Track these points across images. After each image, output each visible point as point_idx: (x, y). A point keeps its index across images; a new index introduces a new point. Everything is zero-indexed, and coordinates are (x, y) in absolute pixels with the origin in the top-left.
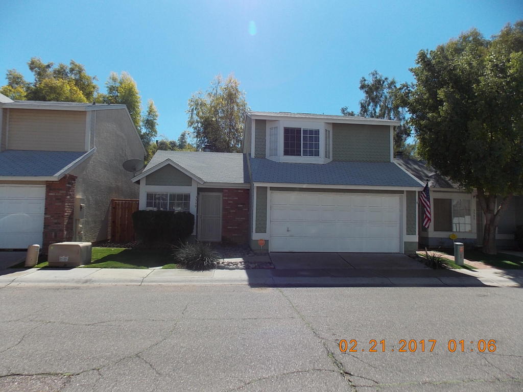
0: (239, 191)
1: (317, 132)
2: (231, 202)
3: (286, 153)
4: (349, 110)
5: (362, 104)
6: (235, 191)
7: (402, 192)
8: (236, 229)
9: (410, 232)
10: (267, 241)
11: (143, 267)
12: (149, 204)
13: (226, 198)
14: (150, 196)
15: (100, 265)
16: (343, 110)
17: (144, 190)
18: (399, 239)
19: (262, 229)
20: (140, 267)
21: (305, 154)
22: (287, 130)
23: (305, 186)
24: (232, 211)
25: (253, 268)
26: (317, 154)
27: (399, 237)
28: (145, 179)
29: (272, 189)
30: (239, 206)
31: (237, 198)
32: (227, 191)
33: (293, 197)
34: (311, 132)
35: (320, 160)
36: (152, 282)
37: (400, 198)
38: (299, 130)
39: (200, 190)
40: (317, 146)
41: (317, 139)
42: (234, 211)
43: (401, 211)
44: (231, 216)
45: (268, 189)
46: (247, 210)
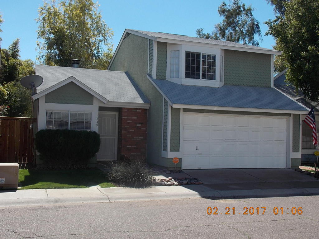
0: (138, 111)
1: (214, 57)
2: (130, 121)
3: (188, 75)
6: (134, 111)
7: (289, 115)
8: (134, 148)
9: (296, 149)
10: (180, 159)
11: (83, 186)
12: (49, 123)
13: (126, 118)
16: (199, 32)
17: (44, 109)
18: (285, 156)
20: (80, 187)
21: (204, 77)
22: (188, 54)
23: (215, 108)
24: (130, 130)
27: (286, 154)
28: (45, 96)
29: (185, 110)
30: (137, 125)
31: (136, 118)
32: (126, 110)
33: (201, 117)
34: (209, 56)
35: (216, 83)
37: (287, 120)
38: (198, 55)
39: (101, 109)
40: (214, 71)
41: (214, 65)
42: (133, 130)
43: (288, 131)
44: (130, 136)
45: (181, 111)
46: (145, 129)
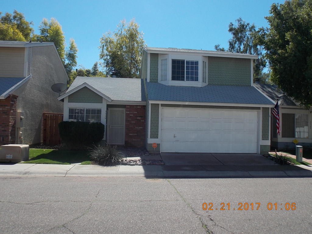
0: (138, 107)
1: (197, 63)
2: (132, 115)
3: (174, 78)
4: (221, 47)
5: (230, 42)
6: (135, 107)
7: (259, 108)
8: (136, 135)
9: (265, 138)
10: (158, 145)
12: (71, 117)
13: (129, 112)
14: (71, 111)
15: (35, 161)
16: (216, 47)
17: (67, 106)
18: (256, 143)
19: (155, 135)
20: (65, 163)
21: (188, 79)
22: (174, 61)
23: (187, 103)
24: (132, 122)
25: (148, 164)
26: (197, 79)
27: (256, 141)
28: (67, 98)
29: (162, 105)
30: (138, 118)
31: (136, 113)
32: (129, 107)
33: (178, 111)
34: (192, 63)
35: (199, 84)
36: (73, 174)
37: (258, 113)
38: (183, 62)
39: (109, 106)
40: (197, 74)
41: (197, 68)
42: (134, 122)
43: (258, 122)
44: (132, 126)
45: (160, 106)
46: (144, 121)
